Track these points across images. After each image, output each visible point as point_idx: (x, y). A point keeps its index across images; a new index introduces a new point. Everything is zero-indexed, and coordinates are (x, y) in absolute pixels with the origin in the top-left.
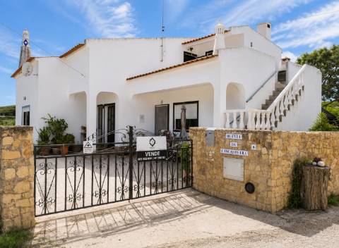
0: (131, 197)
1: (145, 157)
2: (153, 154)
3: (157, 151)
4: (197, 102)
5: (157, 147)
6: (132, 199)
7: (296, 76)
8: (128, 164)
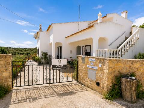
0: (50, 83)
1: (56, 67)
2: (60, 66)
3: (62, 65)
4: (90, 46)
5: (61, 64)
6: (51, 83)
7: (135, 32)
8: (49, 70)
